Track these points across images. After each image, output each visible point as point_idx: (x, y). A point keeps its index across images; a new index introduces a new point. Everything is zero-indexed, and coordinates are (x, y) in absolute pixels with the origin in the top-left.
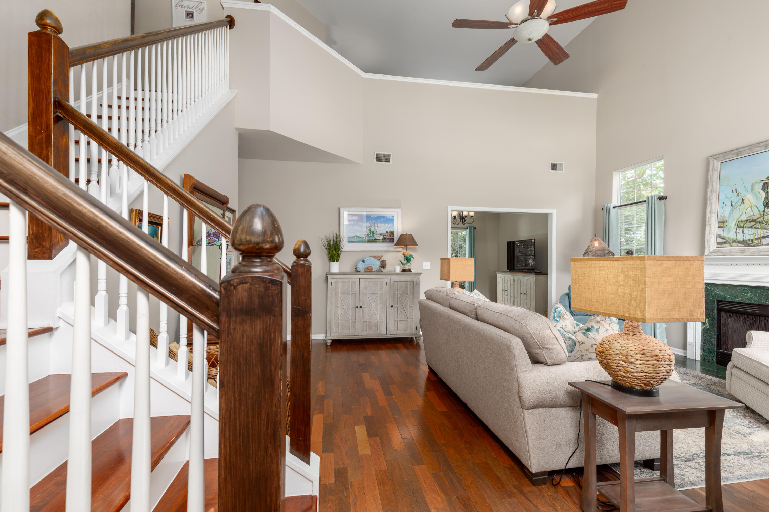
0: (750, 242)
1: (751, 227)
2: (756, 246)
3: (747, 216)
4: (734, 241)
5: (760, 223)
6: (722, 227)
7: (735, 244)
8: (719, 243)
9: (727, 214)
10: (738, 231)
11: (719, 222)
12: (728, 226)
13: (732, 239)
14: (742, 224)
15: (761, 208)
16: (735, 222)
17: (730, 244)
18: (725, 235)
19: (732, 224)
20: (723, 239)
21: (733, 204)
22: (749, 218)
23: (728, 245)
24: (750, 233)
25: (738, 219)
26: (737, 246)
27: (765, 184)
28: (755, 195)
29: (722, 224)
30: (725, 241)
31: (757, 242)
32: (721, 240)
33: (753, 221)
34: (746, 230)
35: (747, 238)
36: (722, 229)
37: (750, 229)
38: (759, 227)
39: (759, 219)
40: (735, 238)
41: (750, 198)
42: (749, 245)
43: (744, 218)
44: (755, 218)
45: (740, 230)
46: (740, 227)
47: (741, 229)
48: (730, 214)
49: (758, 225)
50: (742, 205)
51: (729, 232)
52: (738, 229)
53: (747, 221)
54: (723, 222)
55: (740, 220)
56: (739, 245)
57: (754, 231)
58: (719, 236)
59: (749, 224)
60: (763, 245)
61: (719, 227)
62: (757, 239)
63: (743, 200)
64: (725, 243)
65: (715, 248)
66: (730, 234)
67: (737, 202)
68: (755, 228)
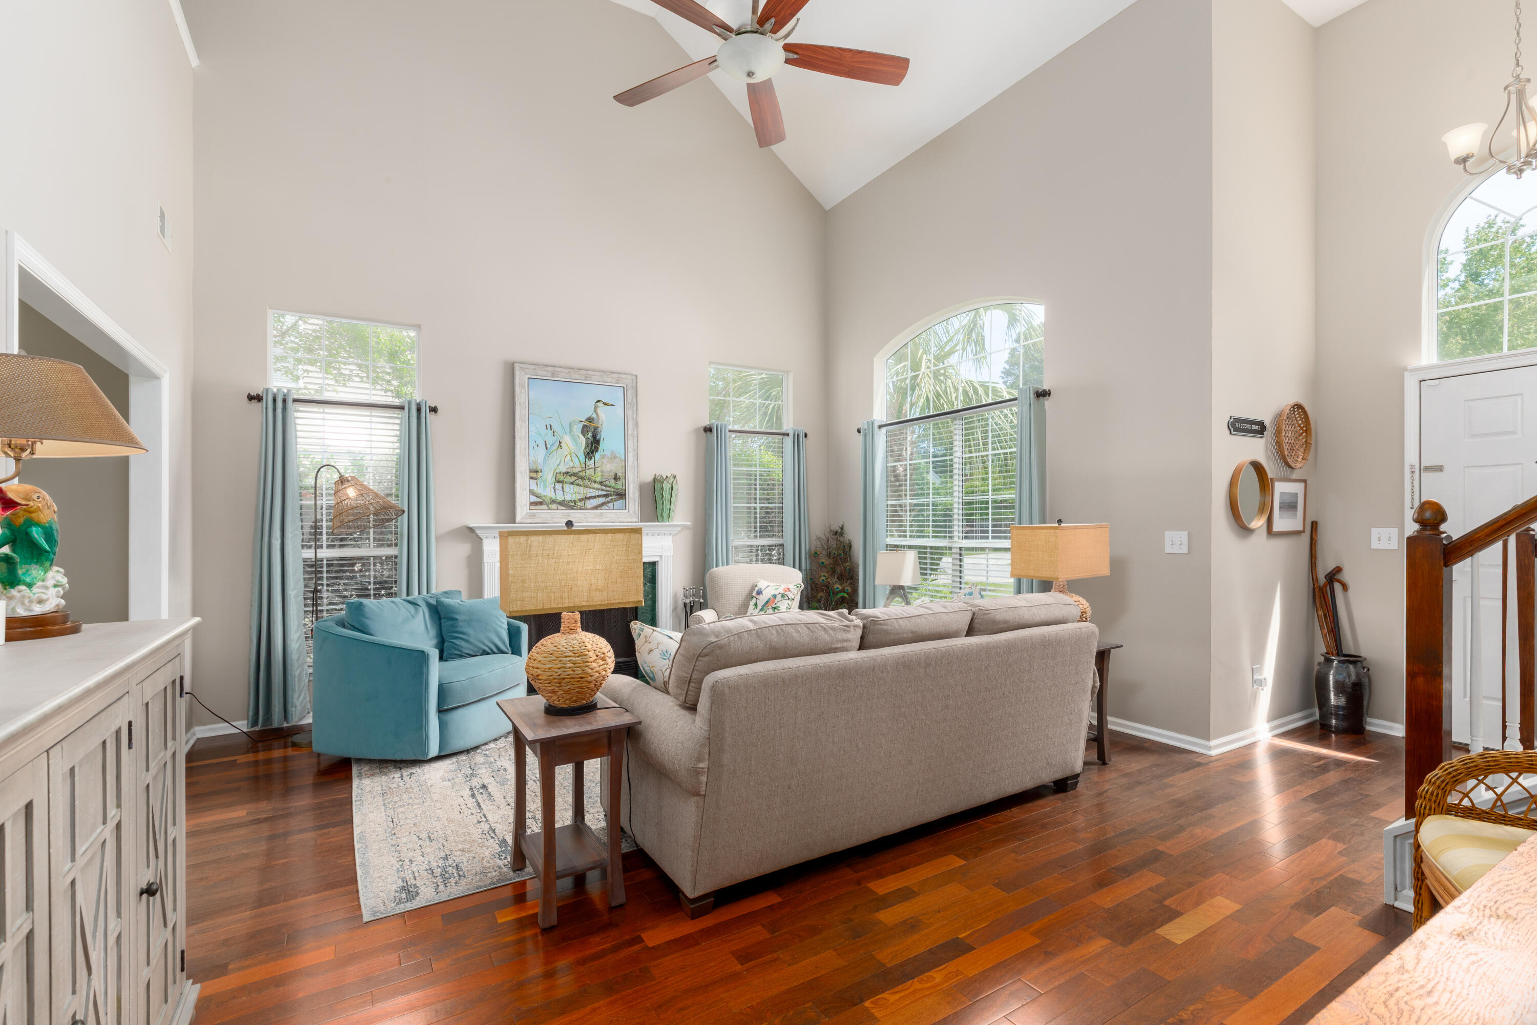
0: (573, 504)
1: (572, 483)
2: (581, 509)
3: (567, 466)
4: (553, 501)
5: (582, 478)
6: (535, 479)
7: (554, 506)
8: (532, 504)
9: (540, 460)
10: (556, 487)
11: (531, 471)
12: (544, 478)
13: (550, 498)
14: (561, 478)
15: (582, 458)
16: (552, 473)
17: (548, 506)
18: (540, 490)
19: (549, 476)
20: (537, 497)
21: (548, 446)
22: (569, 470)
23: (545, 507)
24: (572, 492)
25: (555, 470)
26: (558, 509)
27: (584, 426)
28: (574, 439)
29: (534, 473)
30: (541, 500)
31: (580, 504)
32: (534, 499)
33: (574, 475)
34: (567, 487)
35: (568, 497)
36: (535, 481)
37: (571, 486)
38: (582, 483)
39: (581, 473)
40: (553, 497)
41: (567, 440)
42: (571, 508)
43: (563, 469)
44: (576, 471)
45: (559, 486)
46: (559, 482)
47: (561, 485)
48: (545, 460)
49: (580, 482)
50: (559, 449)
51: (545, 487)
52: (557, 484)
53: (567, 473)
54: (537, 472)
55: (558, 471)
56: (560, 507)
57: (577, 488)
58: (532, 492)
59: (569, 479)
60: (587, 509)
61: (531, 478)
62: (580, 500)
63: (560, 443)
64: (541, 503)
65: (529, 511)
66: (547, 492)
67: (553, 444)
68: (577, 485)
